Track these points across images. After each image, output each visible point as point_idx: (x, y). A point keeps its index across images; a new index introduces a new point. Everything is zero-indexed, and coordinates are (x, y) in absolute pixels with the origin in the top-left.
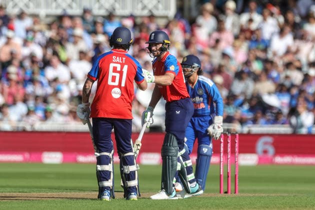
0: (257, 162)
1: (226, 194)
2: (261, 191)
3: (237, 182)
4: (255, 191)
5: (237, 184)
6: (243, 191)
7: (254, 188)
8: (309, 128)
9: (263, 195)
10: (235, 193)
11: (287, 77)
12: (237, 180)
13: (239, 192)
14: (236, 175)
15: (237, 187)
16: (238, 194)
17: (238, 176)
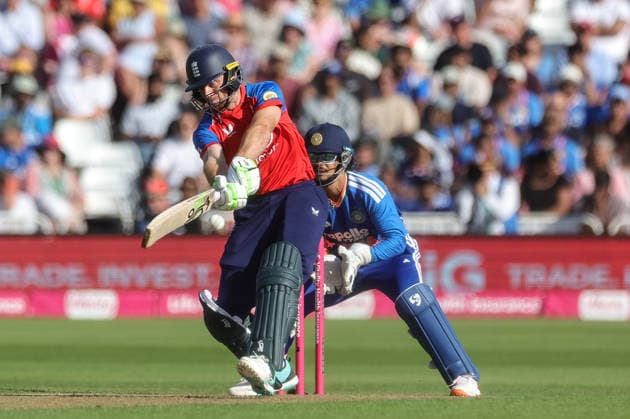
0: (372, 311)
1: (292, 396)
2: (384, 388)
3: (322, 363)
4: (369, 388)
5: (322, 368)
6: (337, 388)
7: (366, 379)
8: (510, 223)
9: (390, 397)
10: (317, 392)
11: (447, 87)
12: (322, 357)
13: (326, 390)
14: (317, 346)
15: (322, 377)
16: (323, 396)
17: (322, 347)
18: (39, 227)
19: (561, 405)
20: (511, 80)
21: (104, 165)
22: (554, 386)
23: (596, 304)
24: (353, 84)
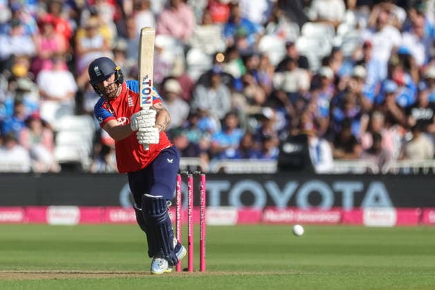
0: (236, 220)
1: (185, 272)
2: (243, 268)
3: (204, 252)
4: (233, 268)
5: (204, 255)
6: (213, 268)
9: (246, 273)
10: (201, 270)
12: (204, 249)
13: (207, 269)
14: (201, 242)
15: (204, 260)
16: (205, 272)
17: (204, 243)
18: (31, 168)
19: (350, 278)
20: (324, 77)
21: (71, 130)
22: (347, 267)
23: (374, 217)
24: (227, 80)
